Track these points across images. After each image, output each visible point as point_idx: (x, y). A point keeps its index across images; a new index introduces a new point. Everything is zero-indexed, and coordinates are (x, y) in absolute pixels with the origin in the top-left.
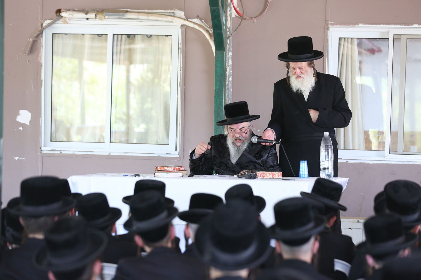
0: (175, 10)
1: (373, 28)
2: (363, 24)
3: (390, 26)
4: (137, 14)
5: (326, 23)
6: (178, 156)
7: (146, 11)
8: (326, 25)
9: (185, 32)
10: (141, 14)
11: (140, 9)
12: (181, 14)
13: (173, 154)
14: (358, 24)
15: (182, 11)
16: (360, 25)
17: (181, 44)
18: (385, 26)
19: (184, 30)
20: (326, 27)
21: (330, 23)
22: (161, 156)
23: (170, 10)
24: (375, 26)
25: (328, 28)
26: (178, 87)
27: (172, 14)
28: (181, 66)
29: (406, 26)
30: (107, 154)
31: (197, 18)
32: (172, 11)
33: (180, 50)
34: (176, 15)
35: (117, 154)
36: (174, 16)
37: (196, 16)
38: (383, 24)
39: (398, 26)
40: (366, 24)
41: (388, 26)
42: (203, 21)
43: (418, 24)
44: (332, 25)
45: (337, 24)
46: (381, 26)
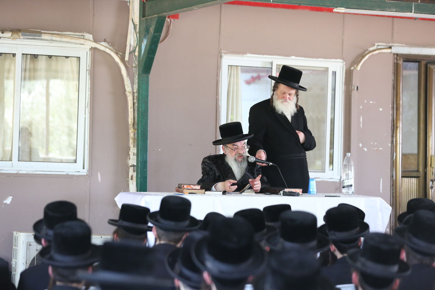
0: (84, 33)
1: (258, 57)
2: (250, 54)
3: (273, 56)
4: (51, 35)
5: (219, 51)
6: (85, 174)
7: (56, 32)
8: (219, 53)
9: (93, 55)
10: (54, 35)
11: (50, 31)
12: (90, 37)
13: (82, 172)
14: (247, 54)
15: (91, 34)
16: (248, 55)
17: (89, 66)
18: (268, 56)
19: (92, 52)
20: (220, 55)
21: (223, 51)
22: (70, 174)
23: (79, 33)
24: (261, 56)
25: (221, 57)
26: (86, 107)
27: (82, 37)
28: (90, 87)
29: (286, 57)
30: (15, 172)
31: (104, 42)
32: (81, 34)
33: (88, 72)
34: (85, 37)
35: (25, 172)
36: (84, 39)
37: (104, 39)
38: (267, 54)
39: (279, 57)
40: (253, 54)
41: (271, 56)
42: (110, 44)
43: (294, 56)
44: (225, 53)
45: (228, 53)
46: (265, 56)
